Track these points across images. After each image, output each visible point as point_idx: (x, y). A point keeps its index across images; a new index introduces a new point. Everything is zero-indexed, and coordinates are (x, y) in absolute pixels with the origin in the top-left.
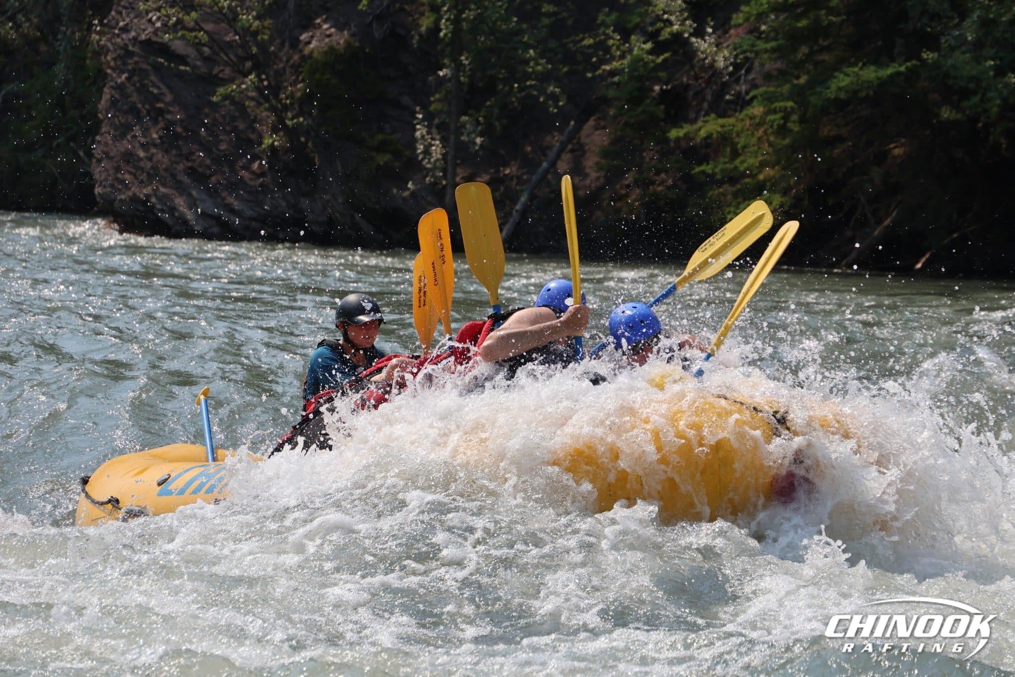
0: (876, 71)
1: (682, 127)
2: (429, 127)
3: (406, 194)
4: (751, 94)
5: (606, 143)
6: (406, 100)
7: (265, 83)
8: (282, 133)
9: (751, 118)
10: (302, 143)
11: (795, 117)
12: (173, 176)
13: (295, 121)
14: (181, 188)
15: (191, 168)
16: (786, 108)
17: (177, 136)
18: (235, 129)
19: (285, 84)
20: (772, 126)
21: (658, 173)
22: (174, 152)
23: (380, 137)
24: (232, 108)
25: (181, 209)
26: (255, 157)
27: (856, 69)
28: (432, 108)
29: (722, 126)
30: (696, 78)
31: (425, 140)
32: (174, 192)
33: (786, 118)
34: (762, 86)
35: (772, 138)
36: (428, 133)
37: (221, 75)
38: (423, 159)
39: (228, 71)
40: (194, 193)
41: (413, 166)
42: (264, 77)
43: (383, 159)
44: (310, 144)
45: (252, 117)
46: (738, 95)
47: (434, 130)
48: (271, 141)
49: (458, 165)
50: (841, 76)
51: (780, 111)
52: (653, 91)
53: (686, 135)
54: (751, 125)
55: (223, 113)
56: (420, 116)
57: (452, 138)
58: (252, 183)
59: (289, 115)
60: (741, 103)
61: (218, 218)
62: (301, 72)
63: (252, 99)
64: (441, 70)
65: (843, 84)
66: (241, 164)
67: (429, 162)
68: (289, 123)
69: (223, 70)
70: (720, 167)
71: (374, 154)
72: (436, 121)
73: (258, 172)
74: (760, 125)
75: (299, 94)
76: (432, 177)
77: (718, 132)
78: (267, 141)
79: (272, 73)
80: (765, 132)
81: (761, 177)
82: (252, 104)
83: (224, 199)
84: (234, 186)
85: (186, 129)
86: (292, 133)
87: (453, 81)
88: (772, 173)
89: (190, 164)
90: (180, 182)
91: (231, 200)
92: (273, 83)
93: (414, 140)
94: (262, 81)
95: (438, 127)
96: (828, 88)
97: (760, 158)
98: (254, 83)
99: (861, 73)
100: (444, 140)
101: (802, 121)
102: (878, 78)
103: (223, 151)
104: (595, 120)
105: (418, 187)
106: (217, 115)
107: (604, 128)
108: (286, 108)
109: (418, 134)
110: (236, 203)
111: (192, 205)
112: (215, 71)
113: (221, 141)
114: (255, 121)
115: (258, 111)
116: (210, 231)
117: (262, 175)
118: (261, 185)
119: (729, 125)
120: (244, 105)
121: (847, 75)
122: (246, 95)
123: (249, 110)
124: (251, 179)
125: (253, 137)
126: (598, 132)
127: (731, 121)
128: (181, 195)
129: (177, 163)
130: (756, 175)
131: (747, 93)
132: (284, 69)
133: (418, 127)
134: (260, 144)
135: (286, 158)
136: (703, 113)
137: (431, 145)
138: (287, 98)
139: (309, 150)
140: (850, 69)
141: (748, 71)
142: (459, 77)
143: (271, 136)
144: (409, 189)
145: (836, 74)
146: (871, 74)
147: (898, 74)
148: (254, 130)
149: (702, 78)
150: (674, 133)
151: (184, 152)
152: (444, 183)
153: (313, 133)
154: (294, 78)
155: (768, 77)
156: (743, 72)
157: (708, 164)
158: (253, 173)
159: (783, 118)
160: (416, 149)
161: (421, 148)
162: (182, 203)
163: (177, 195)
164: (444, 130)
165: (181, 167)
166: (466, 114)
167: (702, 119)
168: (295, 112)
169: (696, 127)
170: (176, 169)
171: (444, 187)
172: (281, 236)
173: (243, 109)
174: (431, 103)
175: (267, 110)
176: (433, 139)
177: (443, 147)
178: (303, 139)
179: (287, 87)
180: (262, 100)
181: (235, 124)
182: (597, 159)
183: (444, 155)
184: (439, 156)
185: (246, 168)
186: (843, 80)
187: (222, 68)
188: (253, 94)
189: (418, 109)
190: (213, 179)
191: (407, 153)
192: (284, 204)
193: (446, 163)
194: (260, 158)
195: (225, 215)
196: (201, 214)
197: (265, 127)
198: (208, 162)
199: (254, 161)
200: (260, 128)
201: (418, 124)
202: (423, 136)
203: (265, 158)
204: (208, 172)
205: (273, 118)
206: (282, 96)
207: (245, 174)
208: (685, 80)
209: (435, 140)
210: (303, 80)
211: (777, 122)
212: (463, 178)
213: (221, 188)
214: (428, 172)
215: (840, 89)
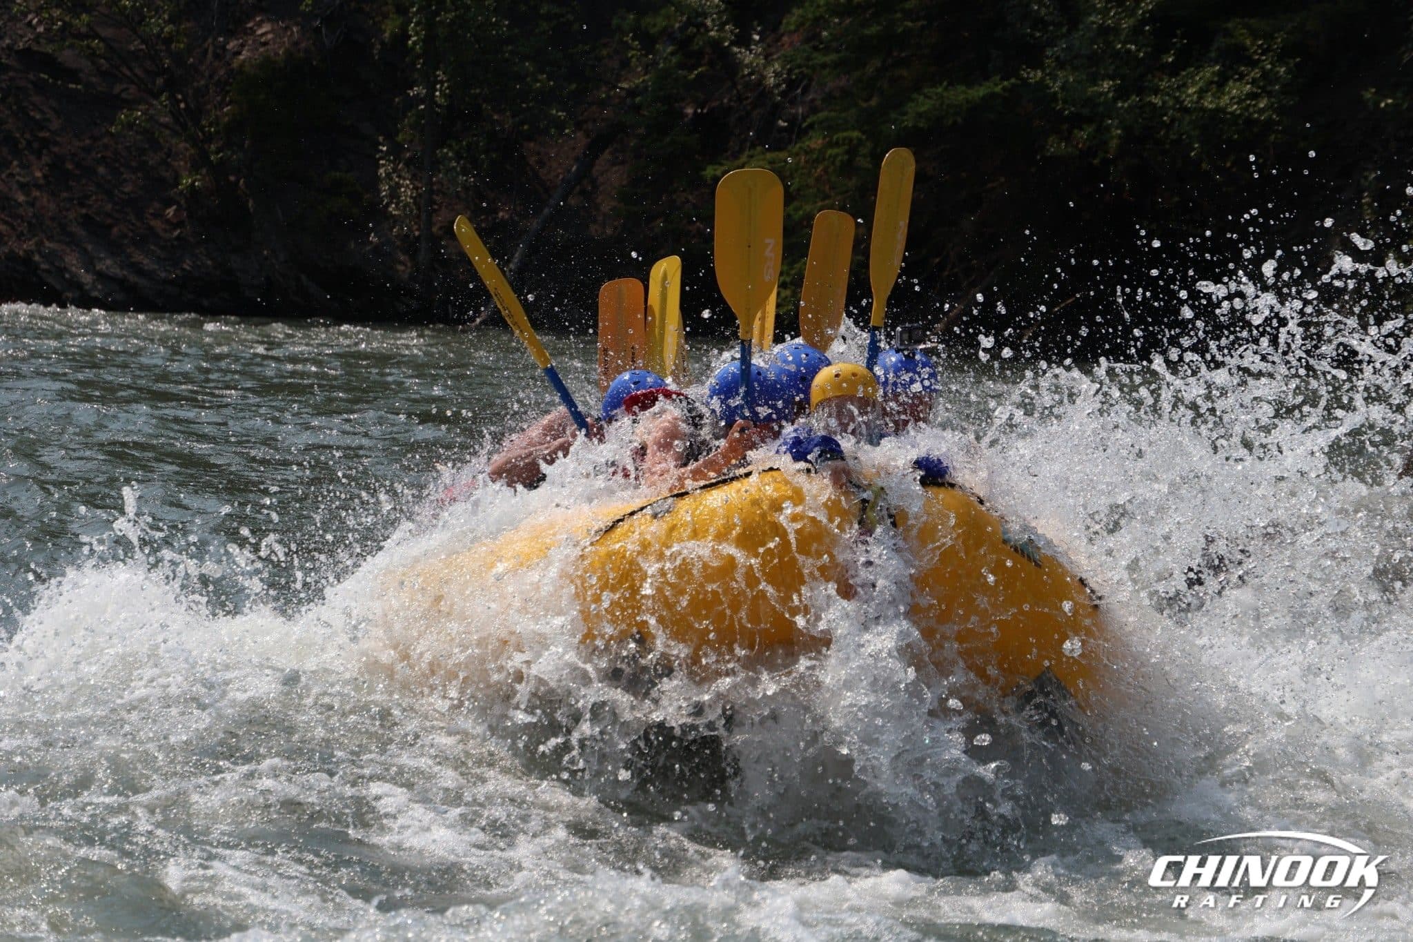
0: (965, 92)
1: (721, 164)
2: (396, 163)
3: (368, 248)
4: (809, 120)
5: (625, 183)
6: (365, 127)
8: (204, 171)
9: (806, 153)
10: (231, 182)
11: (864, 150)
12: (63, 227)
13: (221, 154)
14: (73, 243)
15: (86, 216)
16: (851, 140)
17: (68, 174)
18: (143, 166)
19: (209, 107)
20: (833, 163)
22: (63, 195)
23: (333, 175)
24: (139, 137)
25: (74, 269)
26: (168, 203)
27: (940, 90)
28: (400, 138)
30: (740, 99)
31: (391, 179)
32: (64, 247)
33: (852, 151)
34: (821, 110)
35: (833, 179)
36: (395, 171)
37: (124, 95)
38: (388, 205)
39: (133, 89)
40: (90, 247)
41: (377, 212)
42: (180, 97)
43: (336, 204)
44: (241, 184)
45: (166, 150)
46: (792, 121)
47: (403, 166)
48: (190, 180)
49: (435, 211)
50: (921, 98)
51: (845, 143)
52: (687, 115)
54: (806, 162)
55: (127, 145)
56: (385, 148)
57: (426, 176)
58: (167, 235)
59: (213, 147)
60: (797, 131)
61: (121, 283)
62: (228, 92)
63: (166, 126)
64: (411, 89)
65: (922, 109)
66: (151, 211)
67: (397, 208)
68: (213, 157)
69: (127, 89)
71: (325, 197)
72: (406, 154)
73: (174, 221)
74: (818, 161)
75: (226, 119)
76: (400, 226)
78: (186, 181)
79: (190, 92)
80: (825, 171)
82: (167, 132)
83: (129, 256)
84: (145, 239)
85: (77, 164)
86: (218, 170)
87: (427, 103)
89: (84, 212)
90: (72, 234)
91: (138, 257)
92: (192, 106)
93: (378, 179)
94: (178, 103)
95: (407, 164)
96: (905, 114)
97: (820, 204)
98: (166, 106)
99: (945, 94)
100: (415, 179)
101: (872, 155)
102: (968, 101)
104: (611, 153)
105: (383, 239)
107: (623, 163)
108: (209, 138)
109: (382, 171)
110: (146, 261)
111: (89, 264)
112: (117, 89)
113: (125, 180)
114: (168, 156)
115: (173, 142)
117: (180, 224)
118: (178, 238)
119: (780, 161)
120: (154, 134)
121: (926, 97)
122: (157, 122)
123: (162, 140)
124: (165, 231)
125: (167, 175)
126: (614, 169)
127: (783, 155)
128: (73, 251)
129: (68, 210)
131: (804, 119)
132: (207, 86)
133: (382, 162)
134: (177, 183)
135: (210, 202)
136: (748, 145)
137: (398, 186)
138: (210, 125)
139: (240, 192)
140: (933, 89)
141: (806, 90)
142: (434, 97)
143: (190, 175)
144: (371, 243)
145: (915, 96)
146: (958, 95)
147: (993, 95)
148: (168, 167)
149: (746, 98)
150: (710, 172)
151: (77, 194)
152: (417, 233)
153: (245, 171)
154: (219, 98)
156: (799, 91)
158: (168, 221)
159: (847, 152)
160: (379, 191)
161: (384, 189)
162: (75, 262)
163: (68, 251)
164: (416, 166)
165: (71, 215)
166: (442, 147)
167: (747, 153)
168: (221, 143)
169: (737, 163)
170: (66, 217)
171: (418, 239)
173: (153, 139)
174: (397, 132)
175: (184, 140)
176: (400, 177)
177: (415, 188)
178: (232, 178)
179: (209, 111)
180: (178, 128)
181: (144, 158)
182: (614, 204)
183: (417, 199)
184: (410, 200)
185: (156, 215)
186: (923, 104)
187: (125, 86)
188: (166, 119)
189: (381, 139)
190: (115, 230)
191: (367, 196)
192: (209, 262)
193: (419, 209)
194: (178, 203)
195: (133, 278)
196: (100, 276)
197: (182, 163)
198: (109, 206)
199: (170, 206)
200: (176, 164)
201: (382, 158)
202: (388, 175)
203: (183, 202)
204: (109, 221)
205: (193, 151)
206: (204, 122)
207: (157, 224)
208: (725, 101)
209: (405, 179)
210: (230, 103)
211: (840, 158)
212: (441, 228)
213: (126, 242)
214: (395, 222)
215: (920, 115)
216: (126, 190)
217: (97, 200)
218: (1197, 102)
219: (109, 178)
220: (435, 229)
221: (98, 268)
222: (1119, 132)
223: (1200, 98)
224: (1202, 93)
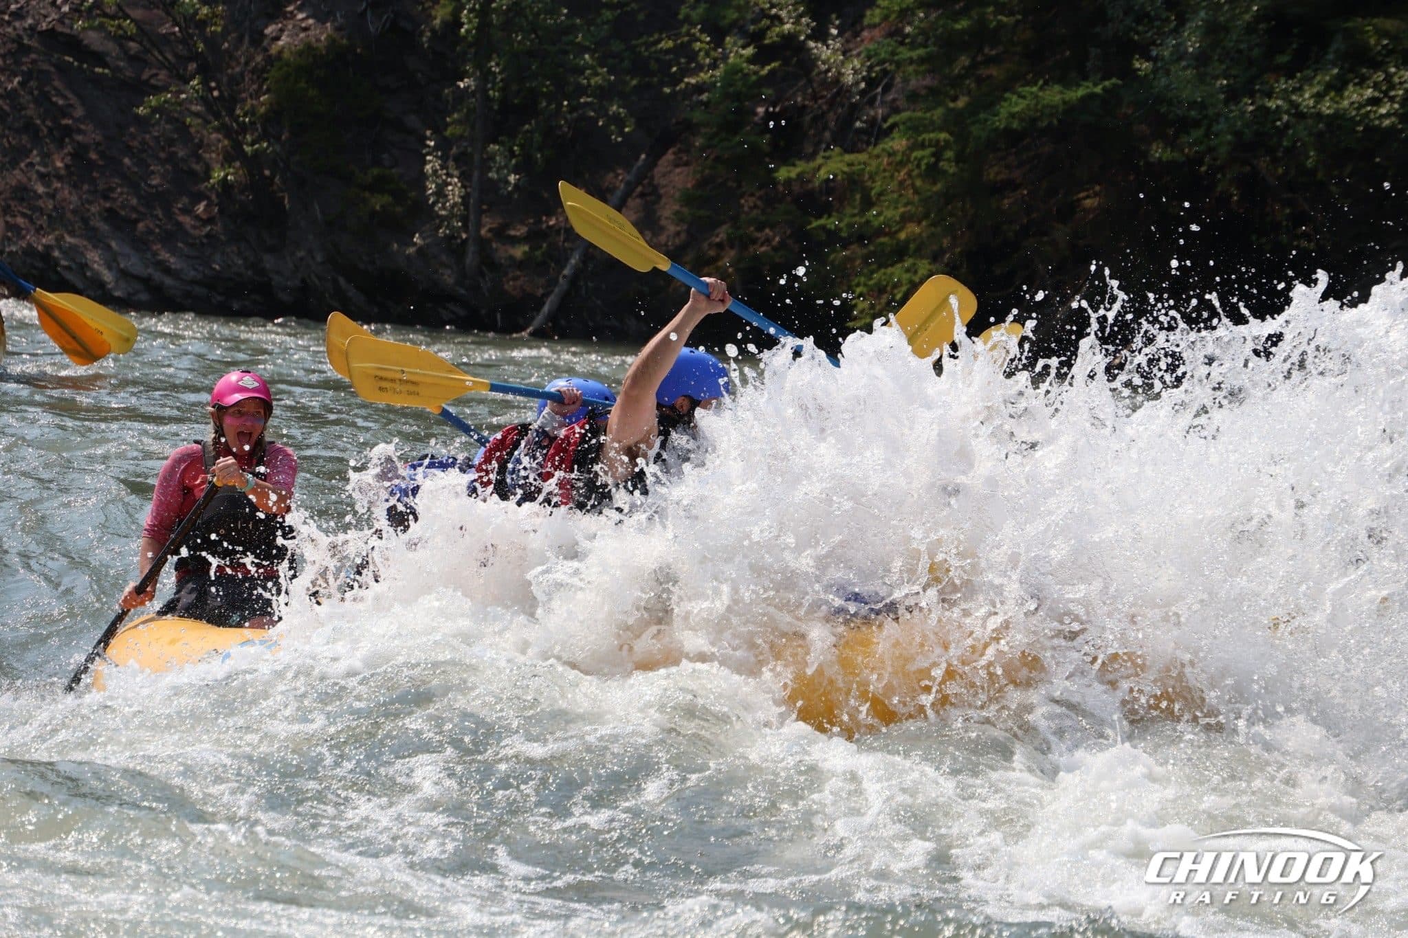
0: (1061, 93)
1: (794, 165)
2: (444, 159)
3: (411, 250)
4: (891, 121)
5: (689, 185)
6: (412, 120)
7: (216, 93)
8: (238, 164)
9: (890, 155)
10: (266, 178)
11: (949, 154)
12: (85, 221)
13: (257, 146)
14: (96, 239)
15: (109, 210)
16: (938, 141)
17: (92, 164)
18: (171, 158)
19: (244, 95)
20: (918, 166)
21: (760, 228)
22: (86, 187)
23: (375, 171)
24: (168, 127)
25: (96, 266)
26: (198, 197)
27: (1035, 89)
28: (448, 133)
29: (850, 165)
30: (815, 98)
31: (439, 177)
32: (85, 243)
33: (938, 155)
34: (904, 110)
35: (918, 183)
36: (442, 167)
37: (152, 81)
38: (434, 203)
39: (162, 75)
40: (113, 244)
41: (421, 212)
42: (212, 84)
43: (378, 202)
44: (277, 179)
45: (197, 141)
46: (872, 122)
47: (451, 163)
48: (222, 174)
49: (485, 211)
50: (1014, 98)
51: (930, 146)
52: (756, 114)
53: (799, 175)
54: (889, 164)
55: (156, 134)
56: (432, 144)
57: (476, 174)
58: (196, 232)
59: (249, 138)
60: (877, 132)
61: (146, 281)
62: (265, 80)
63: (197, 115)
64: (462, 80)
65: (1017, 109)
66: (180, 206)
67: (444, 208)
68: (247, 149)
69: (156, 75)
70: (846, 220)
71: (367, 194)
72: (454, 150)
73: (204, 217)
74: (901, 164)
75: (263, 110)
76: (447, 227)
77: (844, 173)
78: (218, 174)
79: (225, 79)
80: (909, 174)
81: (902, 236)
82: (199, 121)
83: (155, 254)
84: (172, 236)
85: (102, 155)
86: (253, 163)
87: (478, 96)
88: (917, 230)
89: (108, 205)
90: (95, 229)
91: (164, 255)
92: (226, 94)
93: (423, 177)
94: (211, 90)
95: (456, 159)
96: (996, 114)
97: (902, 210)
98: (197, 92)
100: (464, 177)
101: (959, 159)
102: (1065, 102)
103: (153, 187)
104: (674, 153)
105: (428, 241)
106: (148, 136)
107: (687, 164)
108: (244, 129)
109: (428, 167)
110: (173, 260)
111: (112, 261)
112: (146, 75)
113: (153, 172)
114: (200, 146)
115: (205, 132)
116: (136, 298)
117: (210, 221)
118: (208, 236)
119: (860, 164)
120: (184, 123)
121: (1022, 97)
122: (188, 110)
123: (192, 130)
124: (194, 227)
125: (197, 167)
126: (678, 170)
127: (862, 157)
128: (95, 247)
129: (90, 203)
130: (897, 232)
131: (885, 119)
132: (242, 74)
133: (429, 158)
134: (209, 177)
135: (243, 198)
136: (824, 146)
137: (446, 184)
138: (245, 115)
139: (275, 188)
140: (1027, 89)
141: (886, 89)
142: (487, 91)
143: (222, 168)
144: (415, 244)
145: (1007, 95)
146: (1054, 95)
147: (1092, 96)
148: (199, 159)
149: (822, 97)
150: (783, 173)
151: (101, 187)
152: (464, 236)
153: (281, 165)
154: (255, 86)
155: (913, 97)
156: (879, 90)
157: (830, 216)
158: (197, 217)
159: (933, 155)
160: (425, 189)
161: (431, 188)
162: (97, 259)
163: (90, 247)
164: (465, 164)
165: (94, 209)
166: (495, 142)
167: (822, 154)
168: (256, 134)
169: (812, 165)
170: (88, 210)
171: (464, 242)
172: (236, 306)
173: (183, 129)
174: (447, 125)
175: (217, 130)
176: (448, 175)
177: (463, 186)
178: (267, 173)
179: (244, 100)
180: (210, 117)
181: (173, 149)
182: (677, 207)
183: (465, 198)
184: (458, 200)
185: (187, 211)
186: (1016, 104)
187: (155, 71)
188: (197, 108)
189: (428, 133)
190: (141, 226)
191: (413, 194)
192: (240, 262)
193: (467, 208)
194: (208, 198)
195: (158, 276)
196: (124, 274)
197: (214, 155)
198: (134, 201)
199: (199, 202)
200: (207, 156)
201: (429, 154)
202: (435, 172)
203: (214, 197)
204: (134, 216)
205: (226, 142)
206: (238, 112)
207: (186, 220)
208: (799, 99)
209: (452, 176)
210: (268, 91)
211: (925, 161)
212: (490, 230)
213: (151, 238)
214: (442, 221)
215: (1013, 116)
216: (154, 182)
217: (122, 193)
218: (1314, 107)
219: (136, 169)
220: (483, 232)
221: (122, 266)
222: (1229, 137)
223: (1317, 103)
224: (1319, 97)
